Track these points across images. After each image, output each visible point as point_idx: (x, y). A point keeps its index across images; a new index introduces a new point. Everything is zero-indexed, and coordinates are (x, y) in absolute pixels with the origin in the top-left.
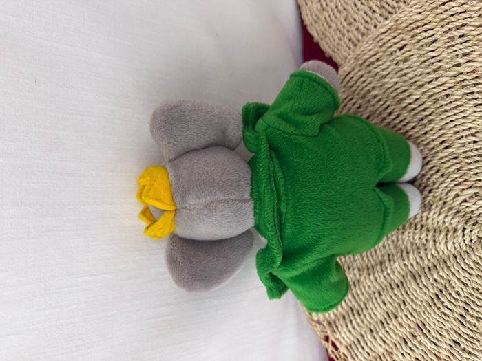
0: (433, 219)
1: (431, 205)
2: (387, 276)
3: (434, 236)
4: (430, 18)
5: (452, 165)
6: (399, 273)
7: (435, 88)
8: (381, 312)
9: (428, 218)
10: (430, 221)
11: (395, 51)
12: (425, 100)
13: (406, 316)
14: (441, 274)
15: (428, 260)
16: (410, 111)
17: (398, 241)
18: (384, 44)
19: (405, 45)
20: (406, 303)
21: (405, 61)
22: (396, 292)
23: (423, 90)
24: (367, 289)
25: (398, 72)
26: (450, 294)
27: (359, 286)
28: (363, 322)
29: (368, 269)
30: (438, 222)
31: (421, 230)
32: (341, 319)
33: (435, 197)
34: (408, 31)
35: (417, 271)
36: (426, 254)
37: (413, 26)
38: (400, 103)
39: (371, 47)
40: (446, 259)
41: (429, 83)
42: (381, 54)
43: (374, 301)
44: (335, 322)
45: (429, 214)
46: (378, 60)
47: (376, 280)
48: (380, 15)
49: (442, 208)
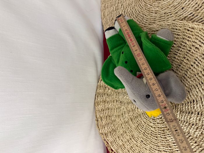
8: (122, 131)
13: (129, 132)
28: (116, 134)
32: (109, 133)
44: (107, 134)
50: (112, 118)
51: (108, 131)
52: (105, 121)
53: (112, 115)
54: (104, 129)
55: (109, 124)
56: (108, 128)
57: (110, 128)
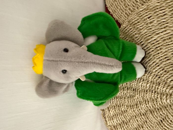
0: (160, 89)
1: (160, 83)
2: (139, 110)
3: (161, 96)
4: (164, 5)
5: (170, 68)
6: (144, 109)
7: (164, 35)
8: (136, 124)
9: (158, 89)
10: (159, 90)
11: (146, 19)
12: (159, 40)
13: (147, 127)
14: (164, 112)
15: (158, 106)
16: (152, 44)
17: (144, 96)
18: (142, 15)
19: (151, 16)
20: (147, 122)
21: (151, 23)
22: (143, 117)
23: (158, 36)
24: (130, 114)
25: (147, 27)
26: (168, 121)
27: (127, 113)
28: (128, 127)
29: (131, 106)
30: (163, 91)
31: (155, 93)
32: (119, 126)
33: (162, 80)
34: (153, 10)
35: (152, 110)
36: (157, 103)
37: (155, 8)
38: (147, 41)
39: (135, 17)
40: (166, 106)
41: (162, 32)
42: (140, 20)
43: (133, 119)
44: (116, 127)
45: (158, 87)
46: (138, 22)
47: (134, 111)
48: (140, 3)
49: (165, 85)
50: (121, 109)
51: (117, 124)
52: (113, 112)
53: (121, 105)
54: (112, 121)
55: (118, 115)
56: (118, 120)
57: (119, 119)
